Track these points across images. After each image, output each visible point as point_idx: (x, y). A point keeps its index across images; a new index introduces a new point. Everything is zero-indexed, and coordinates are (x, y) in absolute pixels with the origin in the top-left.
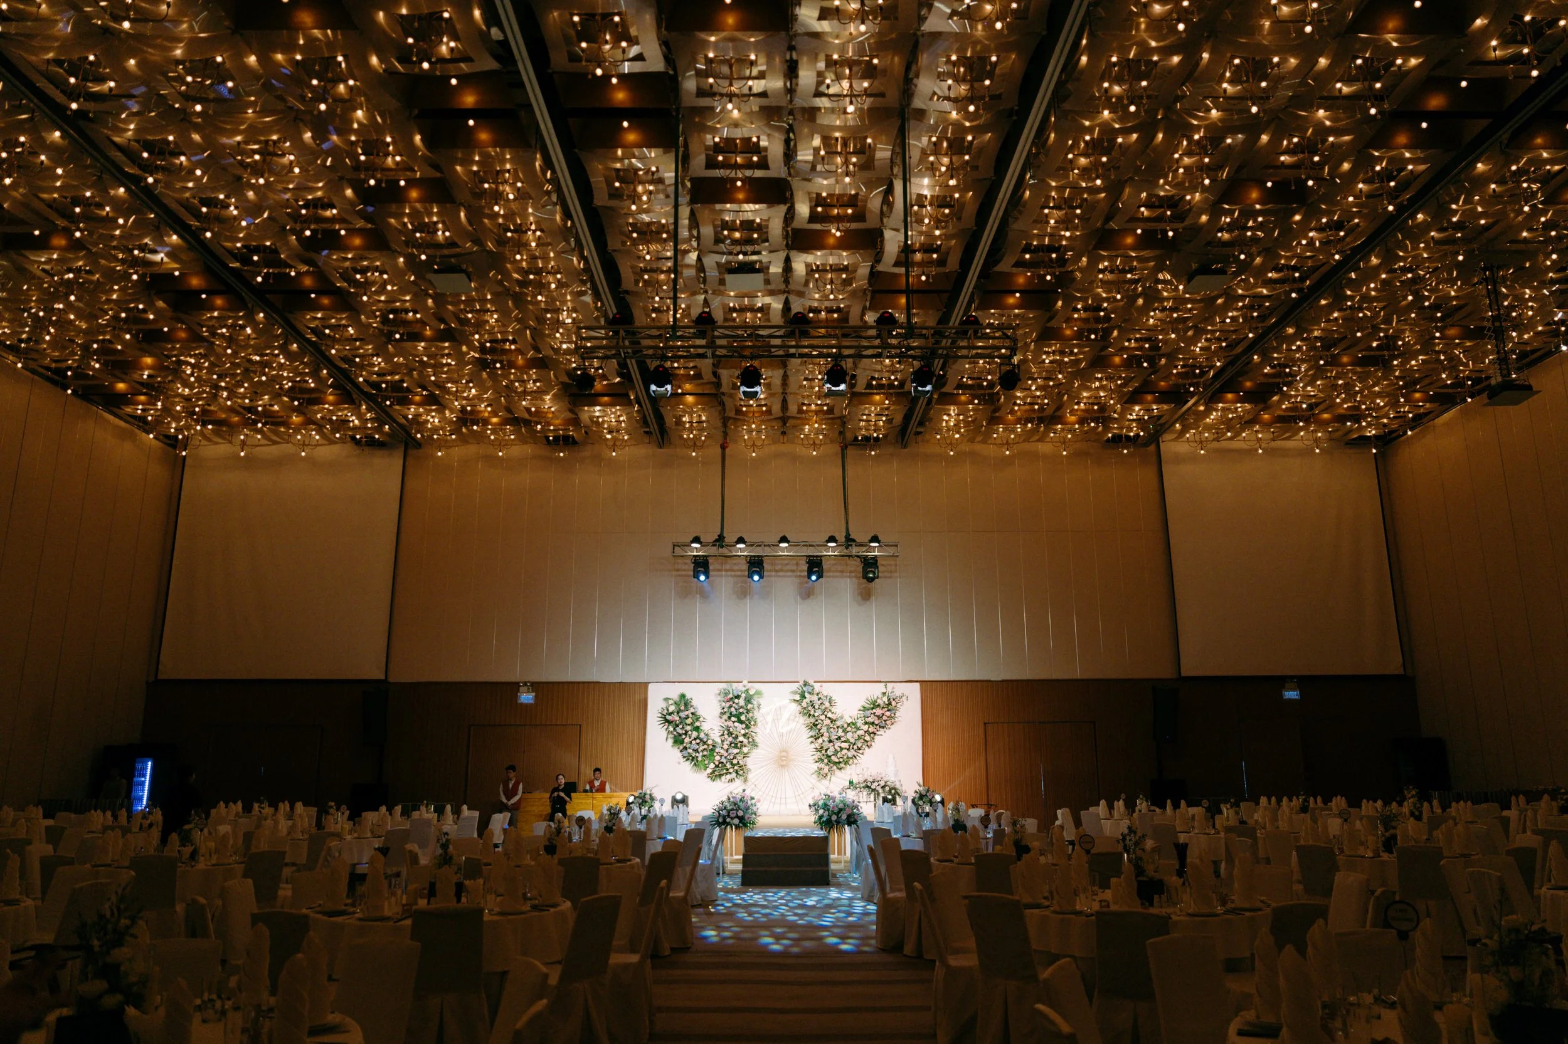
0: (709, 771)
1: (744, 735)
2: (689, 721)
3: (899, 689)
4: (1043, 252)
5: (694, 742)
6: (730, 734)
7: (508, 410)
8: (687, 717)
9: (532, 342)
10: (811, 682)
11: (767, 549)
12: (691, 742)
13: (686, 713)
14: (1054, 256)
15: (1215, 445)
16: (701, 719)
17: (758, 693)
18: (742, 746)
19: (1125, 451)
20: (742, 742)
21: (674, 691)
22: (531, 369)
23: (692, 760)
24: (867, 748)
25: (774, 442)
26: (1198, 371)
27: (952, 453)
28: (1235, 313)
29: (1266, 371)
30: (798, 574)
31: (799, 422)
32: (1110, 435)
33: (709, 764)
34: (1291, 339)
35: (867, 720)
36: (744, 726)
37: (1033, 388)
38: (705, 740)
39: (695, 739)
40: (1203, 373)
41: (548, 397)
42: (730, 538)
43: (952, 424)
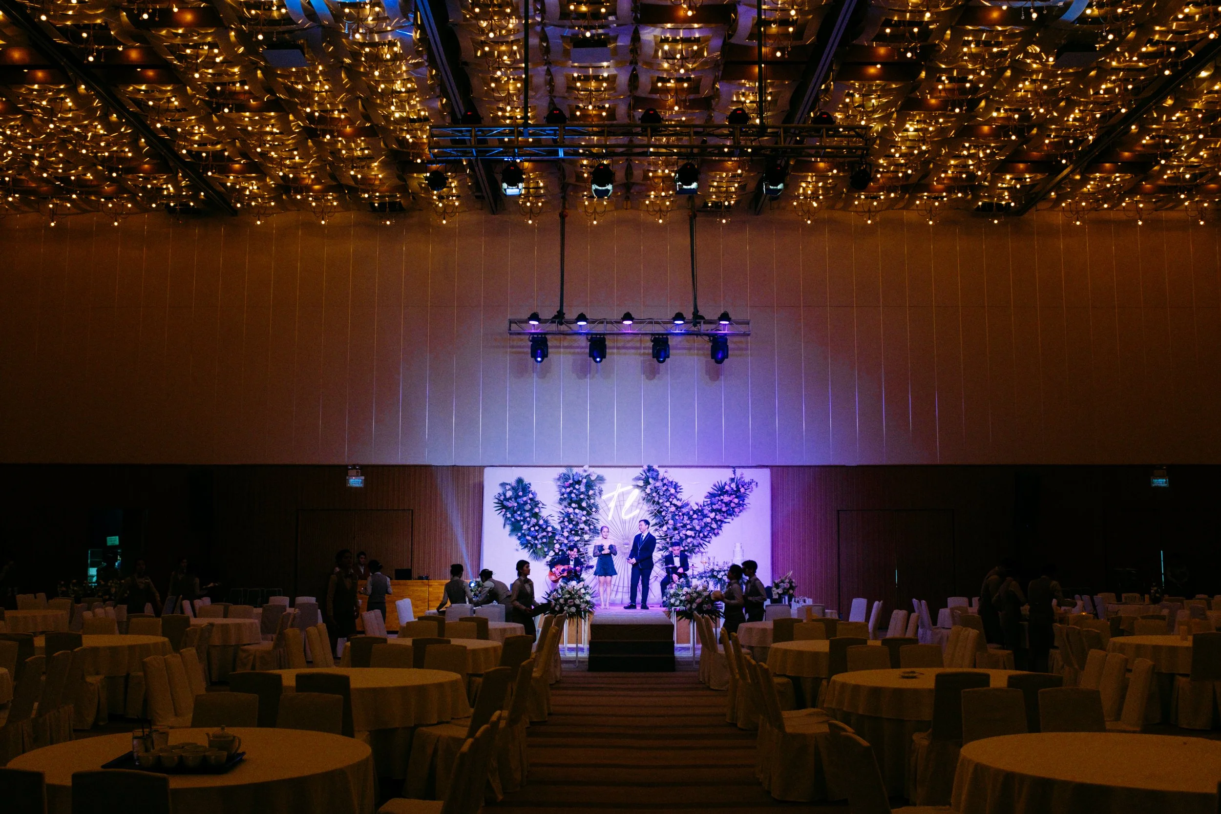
0: (548, 558)
1: (585, 522)
2: (528, 507)
3: (748, 475)
4: (904, 26)
5: (532, 529)
6: (570, 521)
7: (333, 177)
8: (526, 503)
9: (364, 111)
10: (655, 467)
11: (609, 326)
12: (529, 529)
13: (525, 499)
14: (916, 30)
15: (1093, 215)
16: (540, 505)
17: (601, 479)
18: (583, 533)
19: (996, 222)
20: (583, 529)
21: (511, 476)
22: (360, 137)
23: (531, 547)
24: (713, 537)
25: (616, 209)
26: (1071, 142)
27: (809, 222)
28: (1109, 85)
29: (1144, 142)
30: (642, 351)
31: (644, 188)
32: (980, 203)
33: (549, 551)
34: (1171, 110)
35: (715, 507)
36: (585, 513)
37: (897, 155)
38: (544, 526)
39: (534, 526)
40: (1077, 142)
41: (376, 164)
42: (570, 315)
43: (809, 192)
